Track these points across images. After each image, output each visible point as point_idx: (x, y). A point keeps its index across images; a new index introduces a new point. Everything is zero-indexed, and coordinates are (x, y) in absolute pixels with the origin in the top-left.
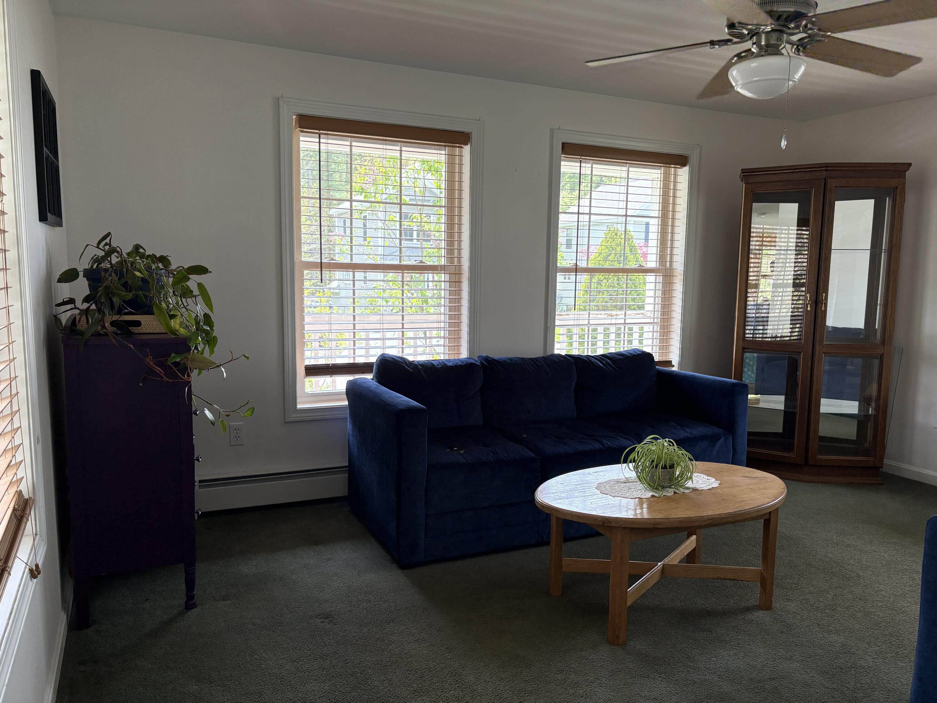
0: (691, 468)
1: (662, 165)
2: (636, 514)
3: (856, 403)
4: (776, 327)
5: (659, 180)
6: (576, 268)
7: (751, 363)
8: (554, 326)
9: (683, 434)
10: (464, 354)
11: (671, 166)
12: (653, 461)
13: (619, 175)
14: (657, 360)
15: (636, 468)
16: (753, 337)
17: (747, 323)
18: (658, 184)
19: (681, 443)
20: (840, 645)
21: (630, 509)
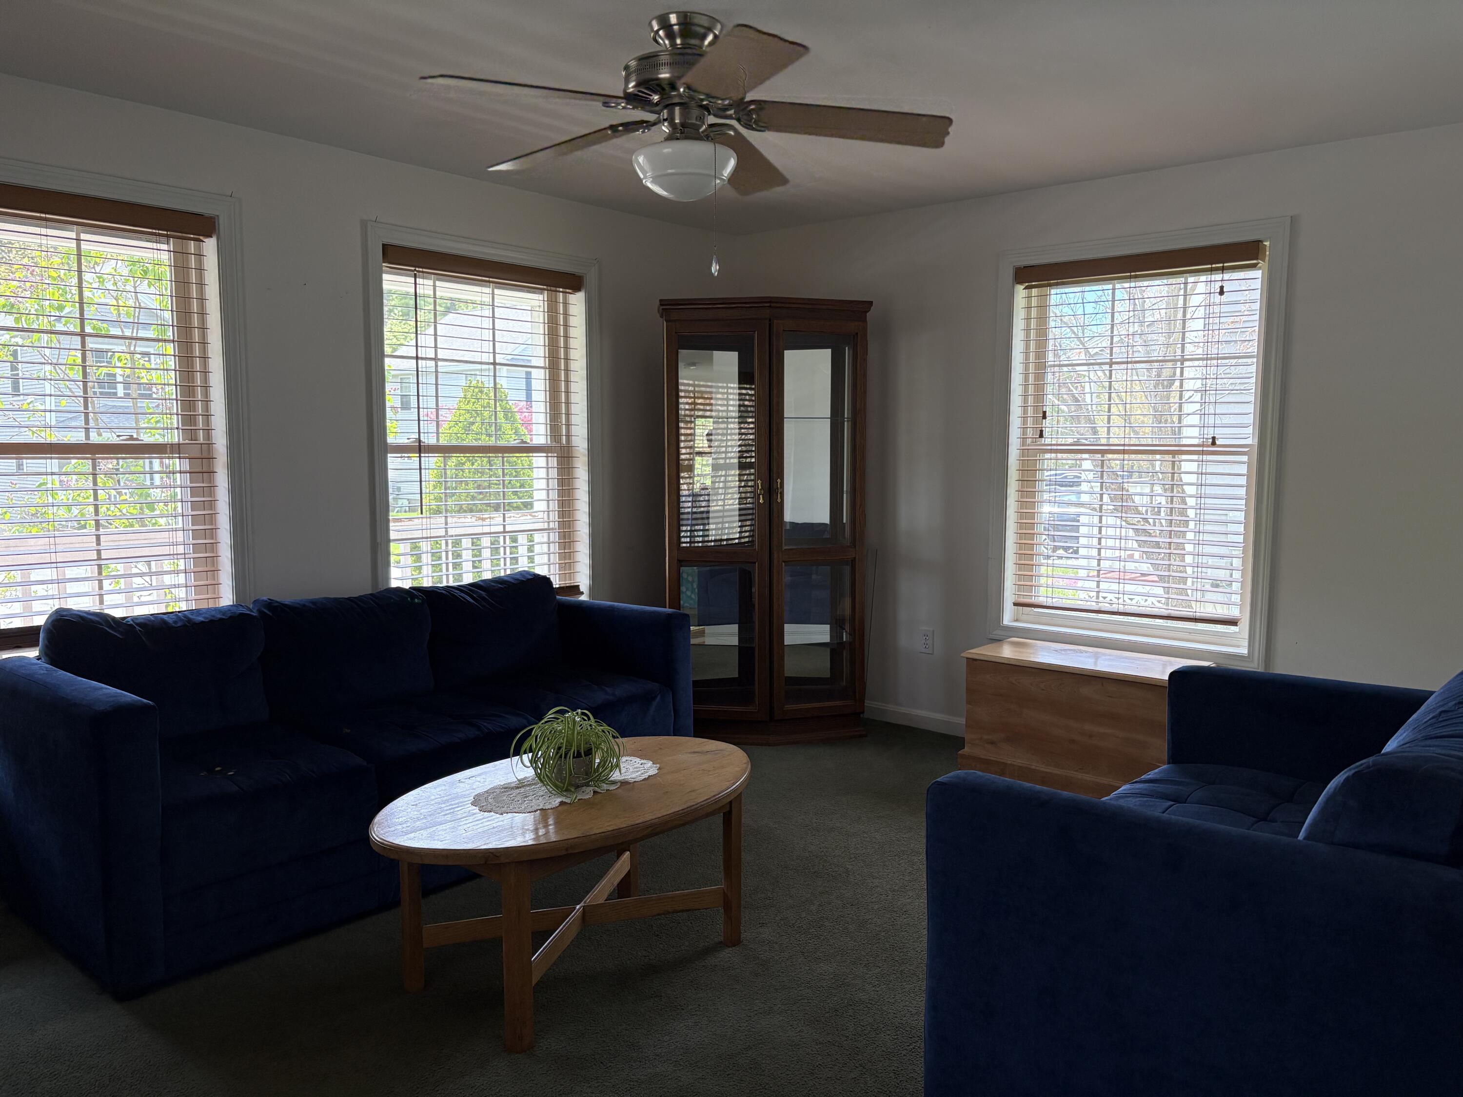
0: (617, 750)
1: (545, 287)
2: (537, 837)
3: (827, 627)
4: (720, 526)
5: (542, 309)
6: (420, 445)
7: (690, 579)
8: (388, 541)
9: (600, 697)
10: (226, 598)
11: (558, 289)
12: (559, 748)
13: (479, 299)
14: (558, 586)
15: (534, 762)
16: (690, 542)
17: (682, 522)
18: (541, 317)
19: (600, 713)
20: (832, 976)
21: (528, 830)
